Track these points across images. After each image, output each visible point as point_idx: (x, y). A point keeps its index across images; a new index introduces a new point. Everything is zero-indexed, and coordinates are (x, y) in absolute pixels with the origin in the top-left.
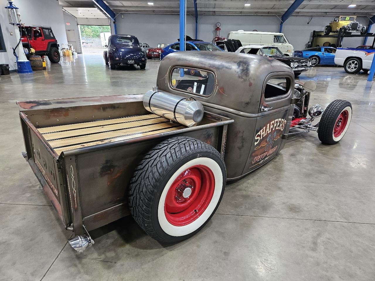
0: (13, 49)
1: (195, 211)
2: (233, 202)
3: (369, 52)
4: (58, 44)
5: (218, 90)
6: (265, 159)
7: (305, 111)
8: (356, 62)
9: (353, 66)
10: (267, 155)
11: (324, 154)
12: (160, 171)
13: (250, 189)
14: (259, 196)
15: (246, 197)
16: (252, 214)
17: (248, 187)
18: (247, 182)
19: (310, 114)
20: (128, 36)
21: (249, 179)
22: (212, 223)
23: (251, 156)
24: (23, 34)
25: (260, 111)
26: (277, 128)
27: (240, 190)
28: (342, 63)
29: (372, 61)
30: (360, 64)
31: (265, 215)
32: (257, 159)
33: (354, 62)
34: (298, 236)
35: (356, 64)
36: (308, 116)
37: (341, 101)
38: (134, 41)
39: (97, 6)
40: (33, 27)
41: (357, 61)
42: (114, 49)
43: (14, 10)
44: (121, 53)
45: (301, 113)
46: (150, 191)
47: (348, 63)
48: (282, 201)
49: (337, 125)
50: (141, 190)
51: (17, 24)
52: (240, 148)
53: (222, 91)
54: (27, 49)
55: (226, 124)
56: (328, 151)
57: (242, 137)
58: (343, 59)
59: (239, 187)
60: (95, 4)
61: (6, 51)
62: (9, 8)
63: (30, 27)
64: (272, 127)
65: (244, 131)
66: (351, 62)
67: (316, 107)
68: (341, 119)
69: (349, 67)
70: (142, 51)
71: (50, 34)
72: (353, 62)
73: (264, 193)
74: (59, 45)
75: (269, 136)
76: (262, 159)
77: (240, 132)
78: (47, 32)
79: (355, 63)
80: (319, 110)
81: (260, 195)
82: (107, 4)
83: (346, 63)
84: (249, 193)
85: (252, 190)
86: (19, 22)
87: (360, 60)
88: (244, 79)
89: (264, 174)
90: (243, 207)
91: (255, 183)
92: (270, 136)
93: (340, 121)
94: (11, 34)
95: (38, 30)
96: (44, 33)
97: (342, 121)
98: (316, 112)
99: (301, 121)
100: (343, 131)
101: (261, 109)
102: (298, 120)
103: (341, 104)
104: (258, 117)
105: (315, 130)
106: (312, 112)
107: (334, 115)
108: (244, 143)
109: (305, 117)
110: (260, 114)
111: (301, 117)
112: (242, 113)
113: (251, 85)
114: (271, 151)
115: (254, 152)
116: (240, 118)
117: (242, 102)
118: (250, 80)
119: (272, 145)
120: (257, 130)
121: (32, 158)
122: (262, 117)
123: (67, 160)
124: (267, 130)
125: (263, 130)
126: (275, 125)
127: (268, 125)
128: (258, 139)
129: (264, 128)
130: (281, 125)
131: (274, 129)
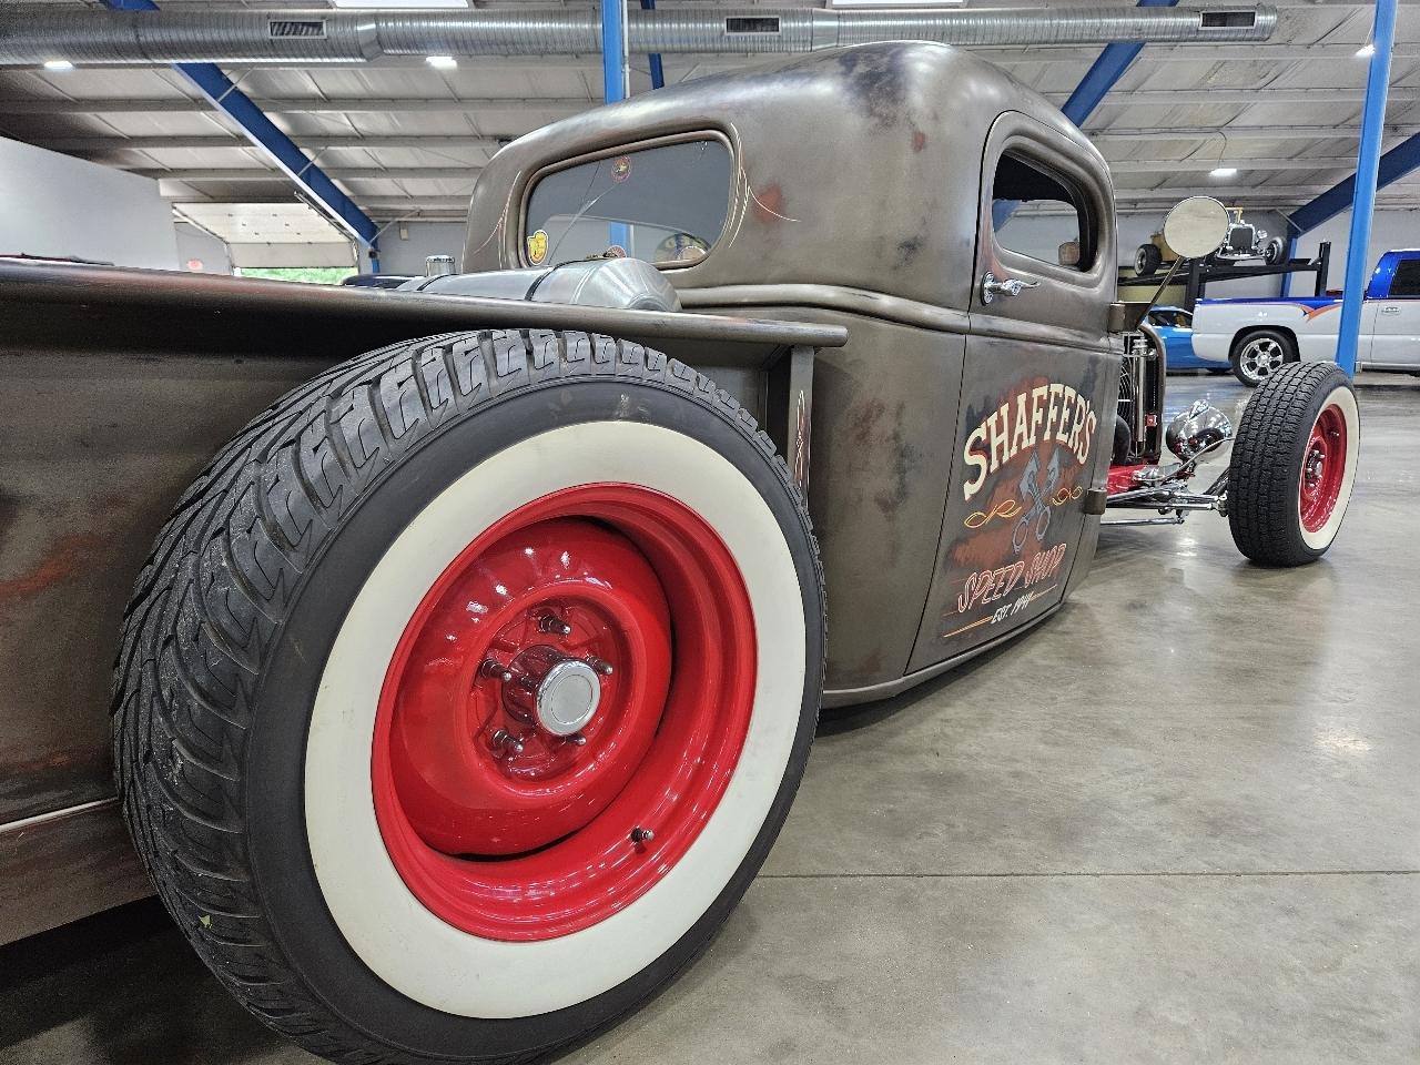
1: (636, 836)
2: (877, 810)
3: (1316, 307)
5: (754, 206)
6: (1018, 604)
7: (1153, 433)
8: (1273, 345)
9: (1263, 359)
10: (1021, 581)
12: (312, 468)
13: (961, 747)
14: (1016, 775)
15: (944, 782)
16: (999, 864)
17: (946, 735)
18: (940, 715)
19: (1173, 444)
21: (947, 705)
22: (753, 928)
23: (951, 560)
25: (976, 302)
26: (1061, 437)
27: (907, 752)
28: (1221, 353)
29: (1337, 337)
30: (1289, 349)
31: (1077, 863)
32: (978, 586)
33: (1268, 343)
34: (1316, 971)
35: (1275, 352)
36: (1167, 458)
37: (1307, 369)
41: (1275, 339)
45: (1136, 445)
46: (225, 619)
47: (1247, 350)
48: (1151, 788)
49: (1307, 474)
50: (166, 630)
52: (888, 506)
53: (772, 205)
55: (803, 343)
56: (1293, 588)
57: (896, 437)
58: (1223, 337)
59: (902, 740)
64: (1037, 416)
65: (901, 407)
66: (1255, 345)
67: (1196, 415)
69: (1252, 366)
72: (1264, 347)
73: (1044, 761)
75: (1029, 470)
76: (1005, 601)
77: (881, 409)
79: (1270, 349)
80: (1211, 426)
81: (1019, 767)
83: (1236, 351)
84: (961, 765)
85: (974, 749)
87: (1287, 334)
88: (880, 116)
89: (1019, 683)
90: (940, 831)
91: (985, 720)
92: (1032, 466)
97: (1323, 456)
98: (1201, 435)
99: (1140, 474)
100: (1333, 503)
101: (982, 288)
102: (1124, 470)
103: (1314, 374)
104: (970, 332)
105: (1209, 506)
106: (1183, 434)
107: (1293, 419)
108: (910, 477)
109: (1154, 462)
110: (978, 321)
111: (1136, 463)
112: (886, 302)
113: (920, 142)
114: (1042, 564)
115: (963, 538)
116: (878, 329)
117: (881, 238)
118: (915, 118)
119: (1043, 527)
120: (970, 408)
122: (990, 343)
124: (1021, 428)
125: (1000, 418)
126: (1053, 414)
127: (1022, 399)
128: (978, 468)
129: (1004, 409)
130: (1077, 428)
131: (1047, 436)
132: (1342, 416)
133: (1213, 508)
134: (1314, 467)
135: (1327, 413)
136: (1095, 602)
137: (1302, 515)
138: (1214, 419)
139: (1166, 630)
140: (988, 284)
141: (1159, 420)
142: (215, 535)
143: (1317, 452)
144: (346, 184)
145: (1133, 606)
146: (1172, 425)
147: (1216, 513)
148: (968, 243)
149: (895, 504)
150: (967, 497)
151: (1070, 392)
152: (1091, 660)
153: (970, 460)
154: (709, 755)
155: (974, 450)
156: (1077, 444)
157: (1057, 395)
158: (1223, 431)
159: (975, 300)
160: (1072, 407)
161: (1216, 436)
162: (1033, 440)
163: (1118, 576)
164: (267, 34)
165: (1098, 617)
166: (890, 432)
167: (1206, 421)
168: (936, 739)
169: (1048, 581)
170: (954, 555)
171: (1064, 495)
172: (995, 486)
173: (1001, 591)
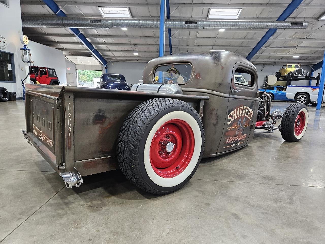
0: (22, 80)
1: (177, 168)
2: (210, 173)
3: (314, 89)
4: (59, 81)
5: (195, 76)
6: (237, 144)
7: (268, 115)
8: (304, 96)
9: (302, 99)
10: (238, 140)
13: (225, 166)
15: (222, 170)
16: (229, 180)
17: (223, 164)
18: (222, 161)
19: (272, 117)
20: (117, 75)
21: (224, 160)
24: (31, 72)
25: (231, 93)
26: (246, 115)
27: (215, 166)
28: (293, 98)
30: (308, 98)
31: (241, 181)
32: (230, 140)
33: (303, 96)
35: (305, 98)
36: (271, 120)
38: (122, 78)
39: (93, 55)
40: (40, 67)
41: (305, 95)
42: (105, 84)
43: (27, 51)
44: (110, 86)
45: (264, 117)
46: (138, 132)
47: (298, 97)
48: (256, 173)
49: (297, 124)
50: (129, 133)
51: (28, 62)
53: (198, 76)
54: (33, 82)
55: (203, 99)
57: (216, 114)
58: (293, 94)
59: (215, 164)
60: (92, 54)
61: (16, 82)
62: (23, 49)
63: (38, 67)
64: (241, 112)
65: (218, 109)
66: (300, 96)
67: (276, 112)
68: (299, 119)
69: (299, 101)
70: (127, 86)
71: (53, 73)
72: (302, 97)
73: (239, 168)
75: (239, 120)
76: (234, 143)
77: (214, 109)
78: (51, 71)
79: (304, 97)
80: (279, 114)
81: (235, 169)
82: (101, 55)
83: (296, 97)
84: (224, 168)
85: (227, 166)
86: (30, 60)
87: (308, 94)
88: (216, 64)
89: (236, 157)
90: (220, 176)
91: (229, 162)
92: (240, 120)
93: (299, 122)
94: (22, 69)
95: (44, 69)
96: (49, 72)
97: (300, 121)
98: (277, 116)
99: (265, 123)
100: (302, 130)
102: (262, 122)
103: (298, 105)
104: (230, 98)
105: (277, 129)
106: (274, 116)
107: (293, 114)
108: (218, 120)
109: (268, 120)
110: (231, 96)
111: (264, 121)
112: (216, 93)
113: (222, 68)
114: (242, 137)
115: (227, 131)
116: (214, 97)
117: (216, 83)
118: (222, 64)
119: (242, 131)
120: (229, 110)
121: (31, 132)
122: (233, 99)
123: (66, 97)
124: (238, 113)
125: (234, 112)
126: (244, 111)
127: (238, 109)
128: (230, 120)
129: (235, 110)
130: (249, 114)
131: (243, 115)
132: (304, 113)
133: (278, 130)
134: (298, 124)
135: (301, 113)
136: (253, 146)
137: (295, 132)
139: (265, 151)
140: (233, 90)
141: (269, 113)
142: (135, 122)
144: (101, 53)
145: (260, 147)
146: (272, 113)
147: (279, 131)
149: (216, 125)
151: (248, 108)
152: (250, 155)
153: (229, 118)
154: (188, 156)
155: (229, 117)
156: (249, 116)
157: (245, 108)
158: (282, 115)
160: (248, 110)
161: (280, 116)
162: (240, 116)
163: (259, 142)
164: (89, 22)
165: (253, 148)
166: (216, 113)
167: (279, 113)
168: (221, 164)
169: (243, 141)
170: (225, 134)
171: (246, 125)
172: (233, 123)
173: (234, 141)
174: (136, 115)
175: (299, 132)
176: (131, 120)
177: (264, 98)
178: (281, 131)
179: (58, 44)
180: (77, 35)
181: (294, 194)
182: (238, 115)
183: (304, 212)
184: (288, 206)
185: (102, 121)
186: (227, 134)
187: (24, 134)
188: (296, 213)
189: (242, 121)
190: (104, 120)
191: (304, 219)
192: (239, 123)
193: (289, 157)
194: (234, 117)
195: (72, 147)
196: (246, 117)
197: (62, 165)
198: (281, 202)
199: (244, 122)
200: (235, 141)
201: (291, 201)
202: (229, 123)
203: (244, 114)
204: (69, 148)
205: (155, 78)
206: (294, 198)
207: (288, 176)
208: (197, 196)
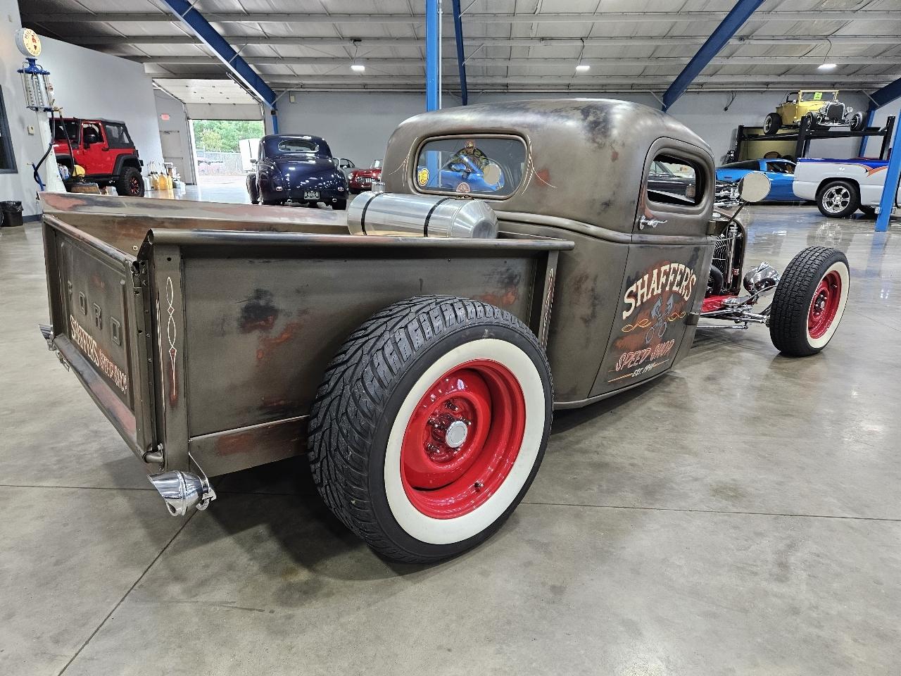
0: (33, 165)
1: (477, 485)
3: (874, 167)
4: (140, 158)
5: (535, 177)
6: (647, 368)
7: (737, 279)
8: (844, 190)
9: (838, 199)
10: (649, 357)
11: (788, 375)
12: (391, 361)
13: (609, 451)
14: (632, 465)
15: (600, 466)
17: (603, 445)
18: (602, 435)
19: (747, 285)
20: (304, 138)
23: (614, 347)
24: (58, 137)
26: (675, 288)
27: (585, 452)
28: (811, 194)
29: (883, 187)
30: (854, 195)
31: (652, 504)
32: (627, 359)
33: (841, 190)
34: (739, 550)
35: (845, 195)
36: (743, 293)
38: (320, 148)
39: (234, 75)
40: (83, 120)
41: (846, 187)
42: (272, 168)
43: (39, 76)
44: (288, 175)
45: (726, 285)
46: (366, 410)
47: (827, 193)
48: (692, 473)
49: (815, 307)
50: (342, 410)
51: (46, 110)
52: (586, 321)
53: (544, 178)
54: (66, 168)
55: (554, 249)
56: (797, 370)
57: (593, 290)
58: (813, 184)
59: (582, 446)
60: (230, 72)
61: (17, 172)
62: (28, 72)
63: (75, 120)
64: (663, 280)
65: (596, 276)
66: (833, 190)
67: (760, 270)
68: (823, 292)
69: (830, 204)
70: (337, 172)
71: (121, 136)
72: (838, 192)
73: (647, 459)
74: (142, 162)
75: (656, 305)
76: (639, 366)
77: (587, 277)
78: (115, 131)
79: (842, 193)
80: (768, 277)
81: (636, 462)
82: (257, 72)
83: (821, 193)
84: (608, 459)
85: (615, 452)
86: (50, 105)
87: (854, 184)
88: (598, 143)
91: (622, 438)
92: (658, 303)
93: (823, 299)
94: (31, 131)
95: (94, 126)
96: (108, 133)
97: (826, 298)
98: (763, 281)
99: (726, 301)
100: (830, 323)
101: (639, 222)
102: (719, 298)
104: (632, 242)
105: (761, 321)
106: (752, 281)
108: (598, 308)
109: (736, 293)
110: (636, 237)
111: (726, 294)
113: (615, 157)
114: (661, 349)
115: (621, 337)
116: (587, 240)
117: (594, 200)
118: (614, 145)
119: (662, 331)
120: (629, 277)
121: (65, 332)
122: (641, 247)
123: (160, 259)
124: (654, 285)
125: (644, 281)
126: (671, 278)
127: (655, 272)
128: (631, 304)
129: (646, 277)
130: (684, 283)
131: (667, 289)
132: (839, 277)
133: (762, 322)
134: (820, 305)
135: (830, 275)
136: (689, 375)
137: (810, 329)
138: (770, 273)
139: (722, 393)
140: (642, 221)
141: (740, 272)
142: (358, 380)
143: (822, 296)
144: (256, 66)
145: (709, 379)
146: (748, 274)
147: (764, 325)
148: (634, 202)
149: (590, 320)
150: (624, 318)
151: (682, 267)
152: (681, 407)
153: (627, 301)
155: (629, 296)
156: (684, 291)
157: (674, 269)
158: (775, 279)
159: (635, 228)
160: (682, 274)
161: (772, 282)
162: (659, 291)
165: (690, 385)
166: (590, 288)
167: (766, 274)
168: (598, 446)
169: (664, 357)
170: (614, 344)
171: (675, 316)
172: (639, 313)
173: (638, 361)
174: (361, 357)
175: (819, 330)
176: (345, 370)
177: (729, 229)
178: (771, 324)
179: (129, 44)
180: (181, 14)
181: (791, 546)
182: (653, 289)
183: (817, 607)
184: (775, 587)
185: (266, 320)
186: (619, 343)
187: (46, 338)
188: (795, 611)
189: (664, 304)
190: (270, 318)
191: (814, 631)
192: (654, 314)
193: (786, 414)
194: (642, 296)
195: (182, 401)
196: (676, 293)
197: (155, 450)
198: (755, 574)
199: (670, 307)
200: (641, 361)
201: (783, 570)
202: (626, 314)
203: (672, 285)
204: (174, 404)
205: (420, 174)
206: (792, 560)
207: (780, 484)
208: (529, 564)
